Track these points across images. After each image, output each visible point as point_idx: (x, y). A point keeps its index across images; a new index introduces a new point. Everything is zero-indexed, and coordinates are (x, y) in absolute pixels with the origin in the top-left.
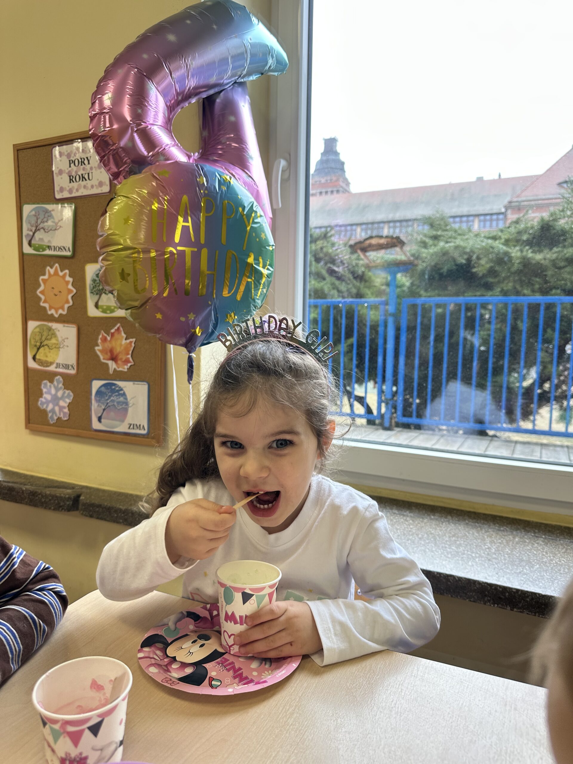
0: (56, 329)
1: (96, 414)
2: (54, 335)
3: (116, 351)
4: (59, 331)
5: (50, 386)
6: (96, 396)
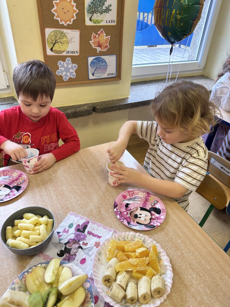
0: (66, 33)
1: (91, 72)
2: (65, 36)
3: (101, 42)
4: (68, 34)
5: (63, 63)
6: (91, 64)
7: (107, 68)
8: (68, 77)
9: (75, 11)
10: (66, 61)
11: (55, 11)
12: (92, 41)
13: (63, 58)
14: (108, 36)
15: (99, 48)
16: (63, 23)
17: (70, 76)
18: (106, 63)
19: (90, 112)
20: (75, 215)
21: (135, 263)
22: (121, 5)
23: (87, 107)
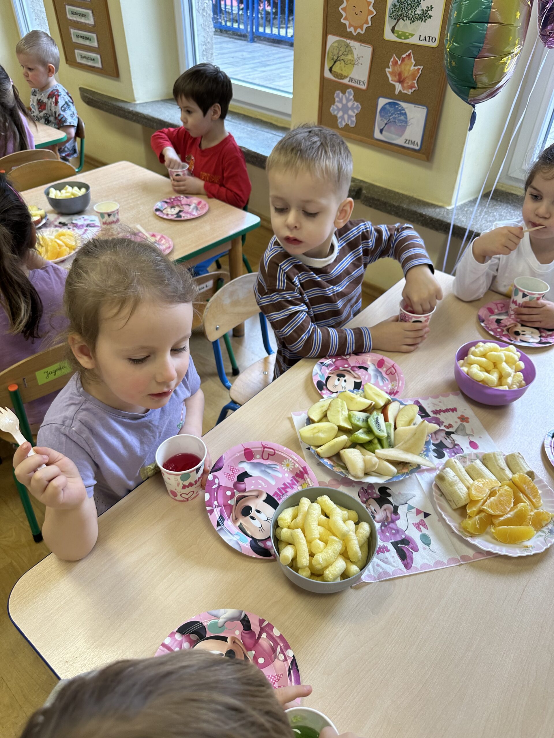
0: (353, 47)
1: (379, 126)
2: (350, 52)
3: (404, 75)
4: (355, 49)
5: (342, 97)
6: (380, 112)
7: (405, 127)
8: (345, 121)
9: (370, 12)
10: (347, 94)
11: (344, 9)
12: (390, 70)
13: (344, 88)
14: (419, 67)
15: (400, 85)
16: (352, 29)
17: (348, 121)
18: (406, 118)
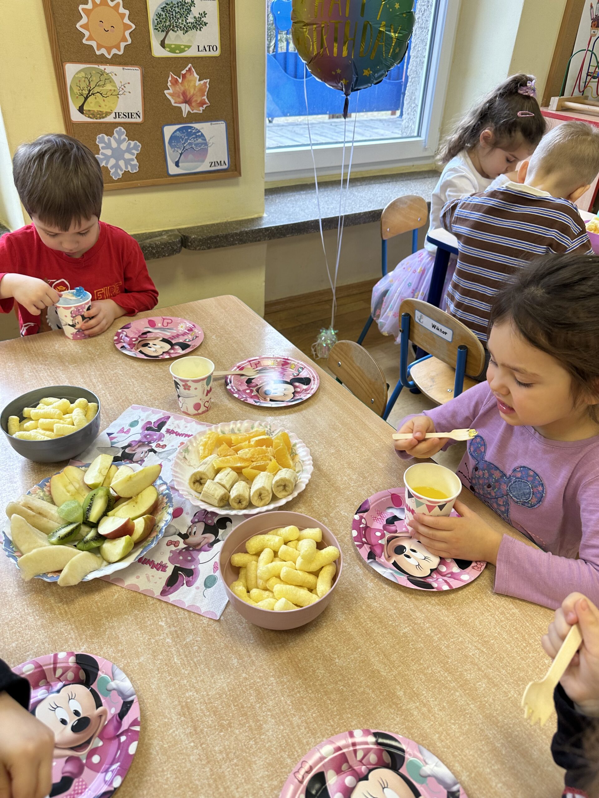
0: (111, 73)
1: (171, 159)
2: (109, 80)
3: (190, 93)
4: (116, 75)
6: (170, 142)
7: (206, 151)
8: (121, 170)
9: (127, 27)
10: (115, 135)
11: (85, 26)
12: (171, 91)
13: (109, 129)
14: (205, 81)
15: (187, 105)
16: (103, 51)
17: (126, 167)
18: (205, 140)
19: (175, 248)
20: (142, 409)
21: (249, 456)
22: (228, 13)
23: (168, 236)
